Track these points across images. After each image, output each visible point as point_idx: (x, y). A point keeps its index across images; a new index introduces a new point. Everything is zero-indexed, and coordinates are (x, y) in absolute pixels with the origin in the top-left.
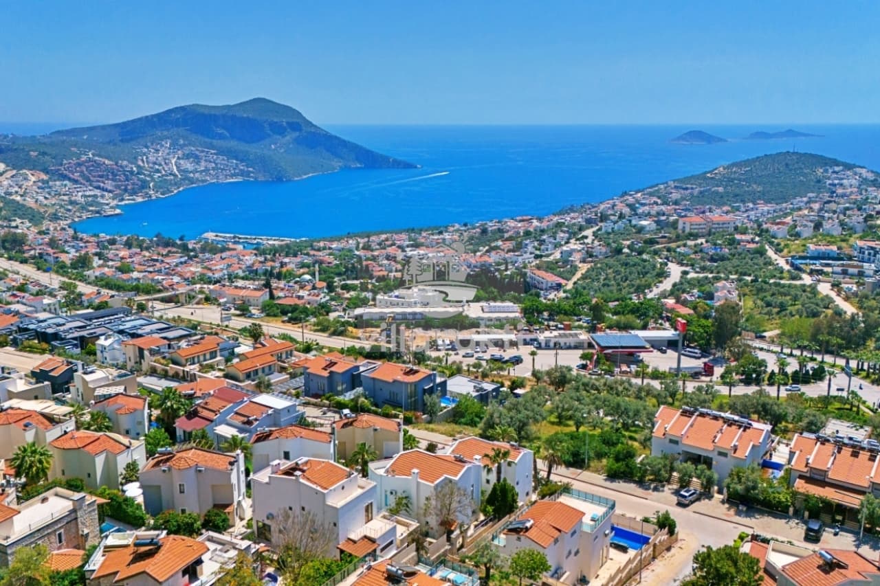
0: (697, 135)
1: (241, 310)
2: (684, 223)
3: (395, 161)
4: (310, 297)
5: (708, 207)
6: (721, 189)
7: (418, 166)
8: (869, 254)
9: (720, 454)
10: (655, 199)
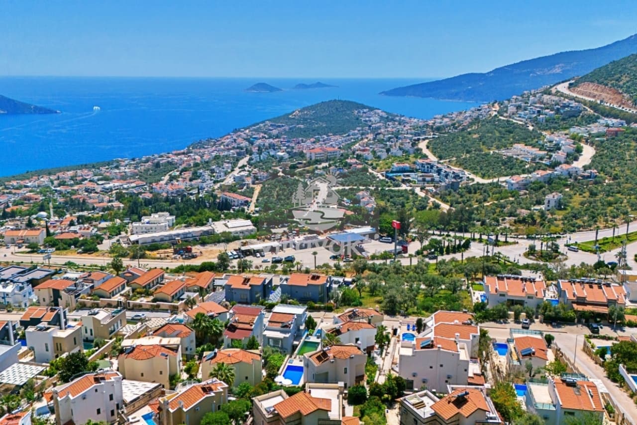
0: (262, 86)
1: (31, 248)
2: (311, 153)
3: (36, 108)
4: (82, 231)
5: (300, 139)
6: (302, 126)
7: (58, 111)
8: (428, 167)
9: (529, 297)
10: (262, 135)
